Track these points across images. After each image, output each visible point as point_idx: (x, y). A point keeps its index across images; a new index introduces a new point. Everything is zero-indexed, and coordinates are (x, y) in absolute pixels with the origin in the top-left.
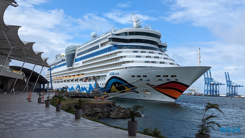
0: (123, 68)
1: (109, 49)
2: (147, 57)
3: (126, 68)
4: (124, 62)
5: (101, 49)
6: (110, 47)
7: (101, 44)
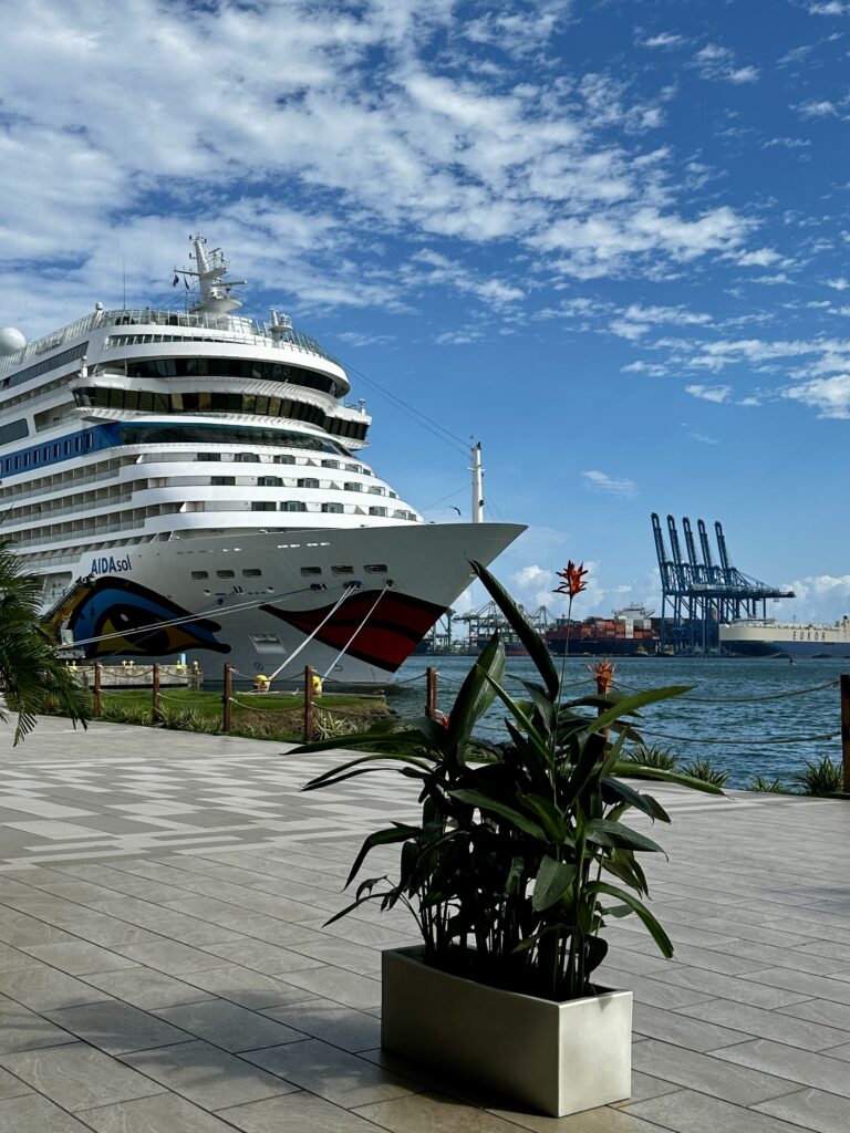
0: (150, 537)
1: (81, 443)
2: (262, 481)
3: (166, 535)
4: (155, 510)
5: (36, 439)
6: (85, 430)
7: (36, 416)
